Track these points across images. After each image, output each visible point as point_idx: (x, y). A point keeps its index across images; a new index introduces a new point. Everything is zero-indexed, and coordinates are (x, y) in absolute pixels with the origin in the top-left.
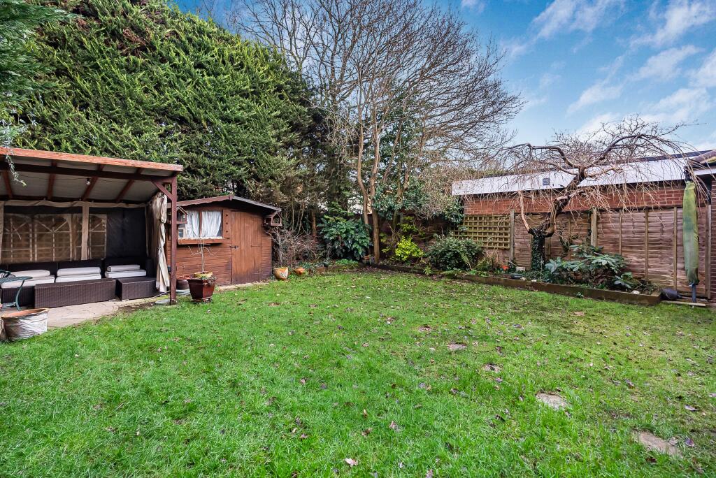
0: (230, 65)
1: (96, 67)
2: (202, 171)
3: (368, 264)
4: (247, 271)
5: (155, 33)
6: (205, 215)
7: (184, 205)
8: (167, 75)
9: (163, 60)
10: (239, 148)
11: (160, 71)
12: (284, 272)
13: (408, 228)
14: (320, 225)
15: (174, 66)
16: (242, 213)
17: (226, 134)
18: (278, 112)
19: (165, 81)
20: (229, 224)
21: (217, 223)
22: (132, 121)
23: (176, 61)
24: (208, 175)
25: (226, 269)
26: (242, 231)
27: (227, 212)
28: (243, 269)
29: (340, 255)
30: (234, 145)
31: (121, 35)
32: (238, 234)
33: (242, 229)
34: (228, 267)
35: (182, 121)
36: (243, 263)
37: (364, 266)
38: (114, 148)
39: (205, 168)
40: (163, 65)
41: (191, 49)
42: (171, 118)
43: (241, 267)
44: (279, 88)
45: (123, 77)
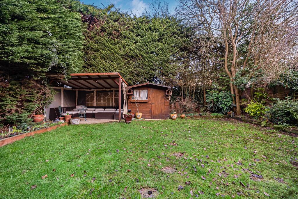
0: (149, 31)
1: (106, 46)
2: (140, 74)
3: (230, 116)
4: (158, 114)
5: (122, 29)
6: (141, 91)
7: (131, 87)
8: (127, 42)
9: (125, 37)
10: (154, 63)
11: (124, 42)
12: (175, 116)
13: (260, 95)
14: (207, 95)
15: (129, 38)
16: (156, 90)
17: (148, 58)
18: (173, 44)
19: (126, 44)
20: (150, 95)
21: (146, 94)
22: (117, 61)
23: (130, 36)
24: (143, 75)
25: (149, 113)
26: (156, 97)
27: (150, 89)
28: (157, 113)
29: (215, 110)
30: (152, 62)
31: (112, 34)
32: (154, 99)
33: (156, 96)
34: (150, 112)
35: (132, 57)
36: (156, 111)
37: (227, 117)
38: (112, 70)
39: (141, 73)
40: (125, 39)
41: (135, 30)
42: (128, 57)
43: (156, 112)
44: (173, 33)
45: (113, 47)
